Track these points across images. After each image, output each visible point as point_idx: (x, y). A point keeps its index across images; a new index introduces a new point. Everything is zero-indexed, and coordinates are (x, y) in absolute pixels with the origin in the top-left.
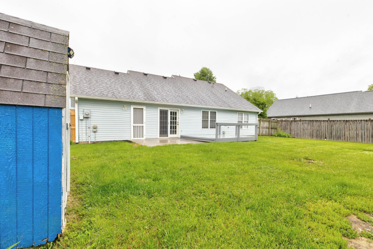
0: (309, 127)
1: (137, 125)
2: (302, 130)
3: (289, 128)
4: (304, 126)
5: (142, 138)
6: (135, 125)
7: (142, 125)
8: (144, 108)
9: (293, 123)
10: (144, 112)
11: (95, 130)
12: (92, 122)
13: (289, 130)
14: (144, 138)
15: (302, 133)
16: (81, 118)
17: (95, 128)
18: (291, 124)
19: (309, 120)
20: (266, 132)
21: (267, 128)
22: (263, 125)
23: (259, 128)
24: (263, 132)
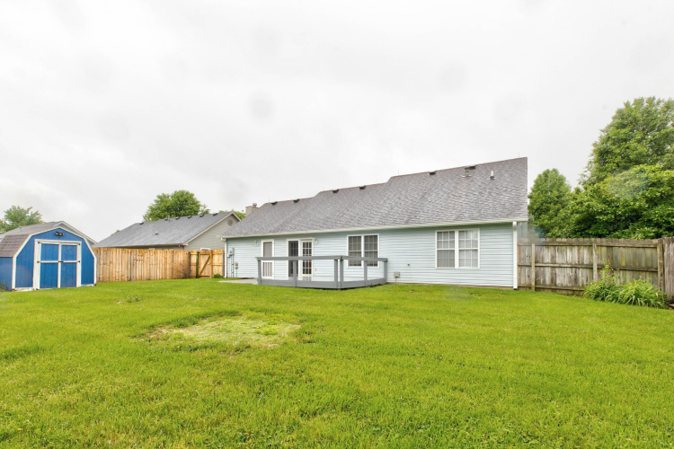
1: (266, 262)
5: (271, 277)
7: (271, 262)
8: (273, 241)
10: (273, 246)
11: (236, 267)
14: (273, 276)
16: (228, 256)
17: (237, 264)
20: (576, 279)
21: (575, 267)
22: (553, 257)
23: (530, 266)
24: (553, 280)
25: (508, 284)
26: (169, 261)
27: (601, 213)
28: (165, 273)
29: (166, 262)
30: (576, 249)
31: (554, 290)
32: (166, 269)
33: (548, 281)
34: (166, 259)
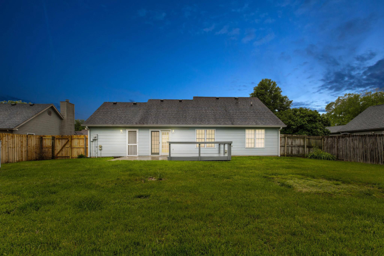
0: (361, 145)
1: (131, 144)
2: (352, 149)
3: (336, 146)
4: (354, 144)
5: (135, 156)
6: (129, 144)
7: (135, 144)
8: (137, 130)
9: (341, 139)
10: (137, 134)
11: (100, 149)
12: (100, 143)
13: (336, 149)
14: (137, 155)
15: (352, 154)
16: (92, 140)
17: (101, 147)
18: (338, 142)
19: (359, 136)
20: (299, 152)
21: (299, 146)
22: (292, 143)
23: (284, 146)
24: (292, 152)
25: (276, 154)
26: (25, 144)
27: (293, 125)
28: (22, 155)
29: (22, 145)
30: (299, 139)
31: (292, 156)
32: (22, 152)
33: (290, 153)
34: (22, 142)
